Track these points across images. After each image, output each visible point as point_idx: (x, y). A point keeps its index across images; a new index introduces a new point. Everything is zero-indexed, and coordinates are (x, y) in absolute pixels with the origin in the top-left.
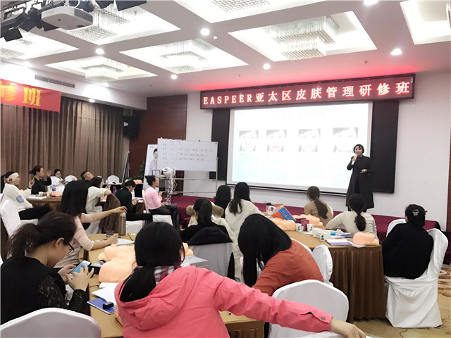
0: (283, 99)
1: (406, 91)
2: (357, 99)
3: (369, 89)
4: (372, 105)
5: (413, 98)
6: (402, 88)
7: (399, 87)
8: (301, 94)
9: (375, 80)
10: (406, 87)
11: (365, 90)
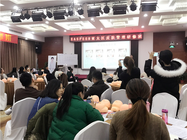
0: (102, 39)
1: (141, 38)
2: (126, 40)
3: (130, 37)
4: (130, 41)
5: (143, 39)
6: (140, 36)
7: (139, 36)
8: (108, 38)
9: (132, 34)
10: (141, 36)
11: (129, 37)
